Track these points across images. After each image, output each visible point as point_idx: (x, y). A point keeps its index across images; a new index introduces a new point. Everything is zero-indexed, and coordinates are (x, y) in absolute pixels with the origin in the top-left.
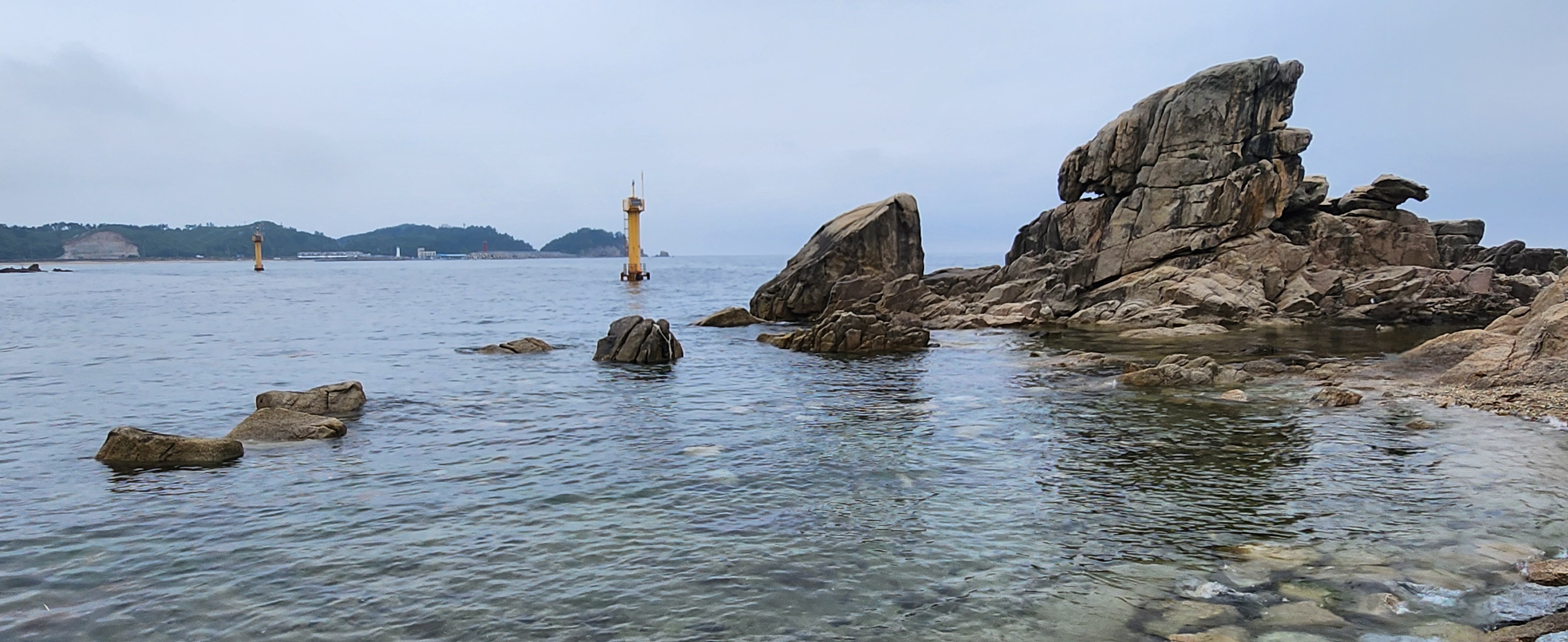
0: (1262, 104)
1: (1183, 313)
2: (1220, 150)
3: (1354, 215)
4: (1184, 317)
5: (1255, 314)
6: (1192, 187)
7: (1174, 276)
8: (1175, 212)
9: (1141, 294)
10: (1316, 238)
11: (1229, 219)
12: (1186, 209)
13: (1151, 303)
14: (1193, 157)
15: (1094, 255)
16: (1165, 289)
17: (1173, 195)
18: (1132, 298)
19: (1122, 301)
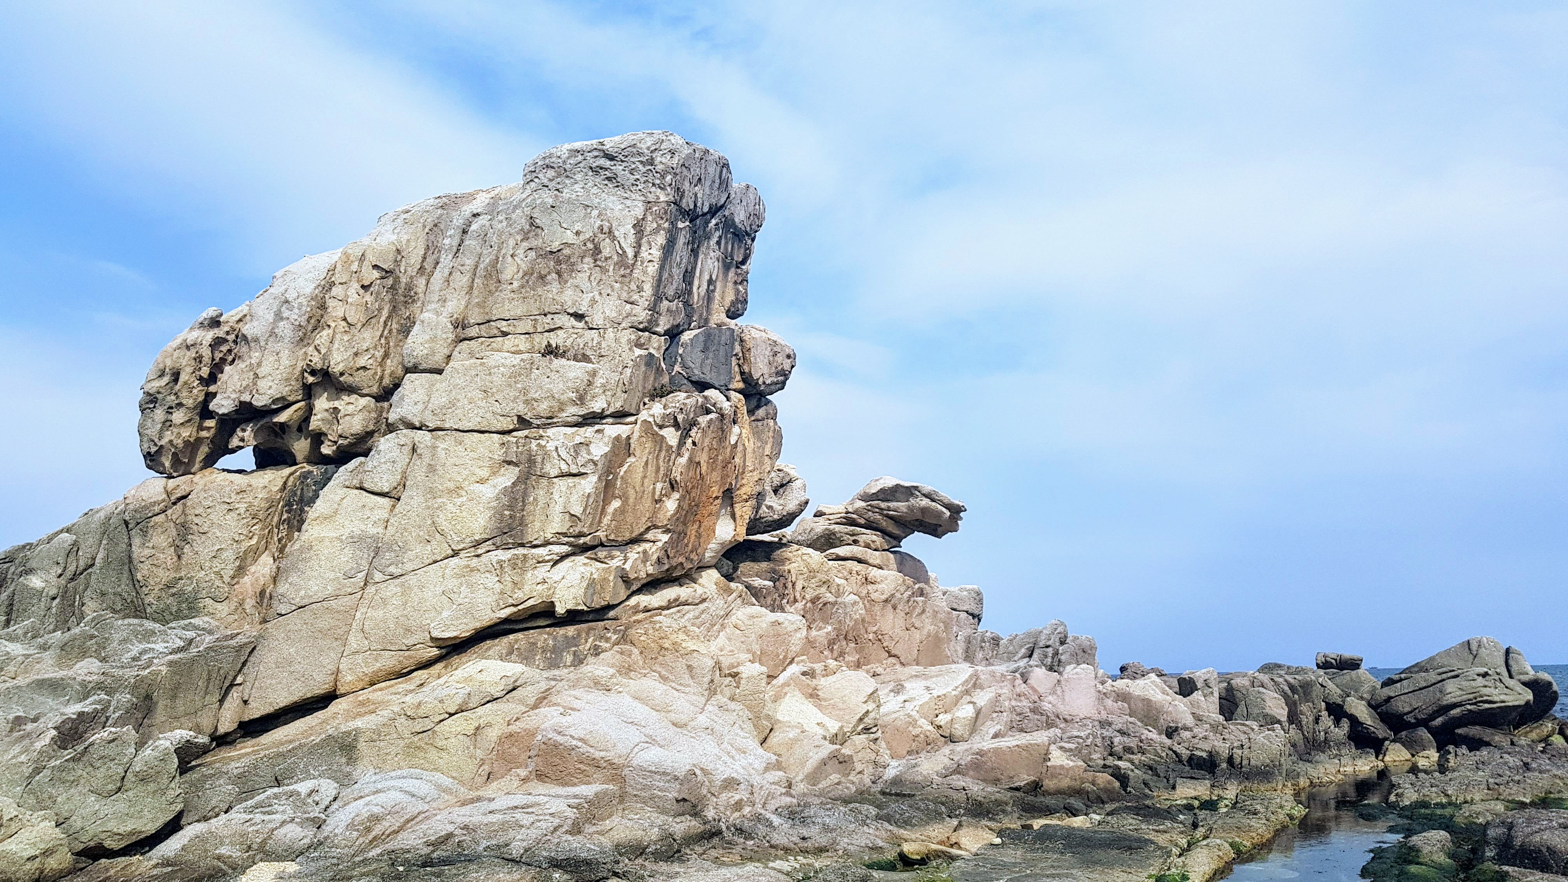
0: (701, 258)
1: (571, 813)
2: (624, 340)
3: (839, 558)
4: (576, 829)
5: (757, 798)
6: (551, 432)
7: (514, 689)
8: (505, 500)
9: (412, 750)
10: (795, 601)
11: (648, 529)
12: (540, 493)
13: (447, 781)
14: (551, 351)
15: (249, 631)
16: (493, 734)
17: (499, 454)
18: (378, 769)
19: (345, 780)
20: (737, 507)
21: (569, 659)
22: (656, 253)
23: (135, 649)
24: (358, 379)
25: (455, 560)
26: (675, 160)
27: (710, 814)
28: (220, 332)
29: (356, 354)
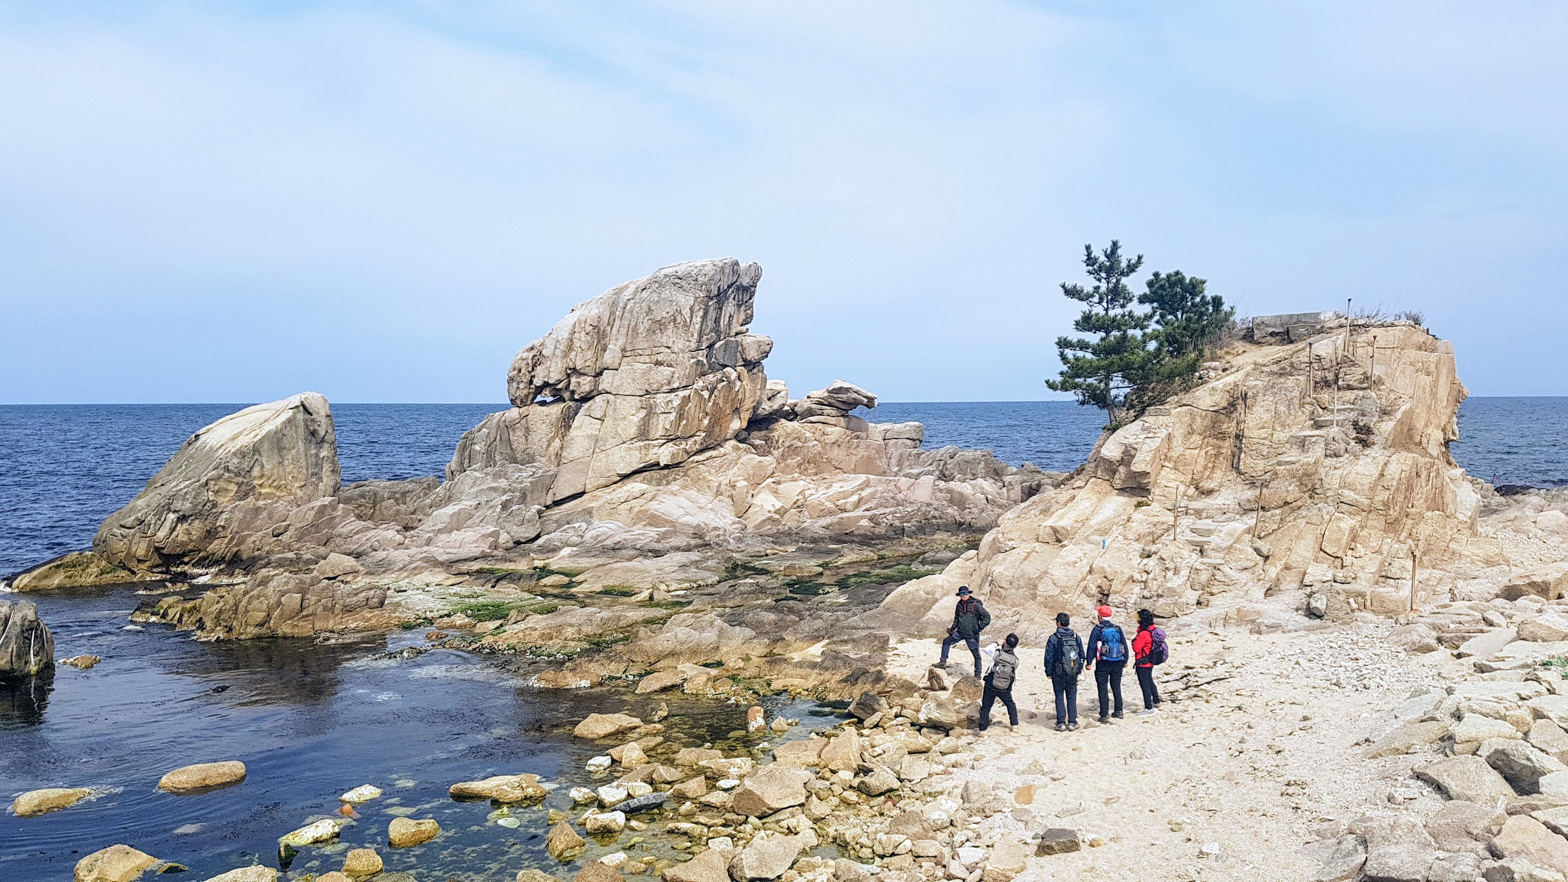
0: (724, 309)
1: (657, 536)
2: (685, 357)
3: (812, 422)
4: (658, 541)
5: (727, 533)
6: (658, 396)
7: (643, 494)
8: (642, 423)
9: (610, 514)
10: (779, 448)
11: (697, 432)
12: (654, 420)
13: (621, 525)
14: (658, 363)
15: (553, 469)
16: (636, 510)
17: (639, 405)
18: (600, 520)
19: (589, 523)
20: (742, 416)
21: (665, 482)
22: (699, 319)
23: (517, 475)
24: (587, 370)
25: (624, 445)
26: (704, 277)
27: (707, 538)
28: (534, 352)
29: (586, 360)
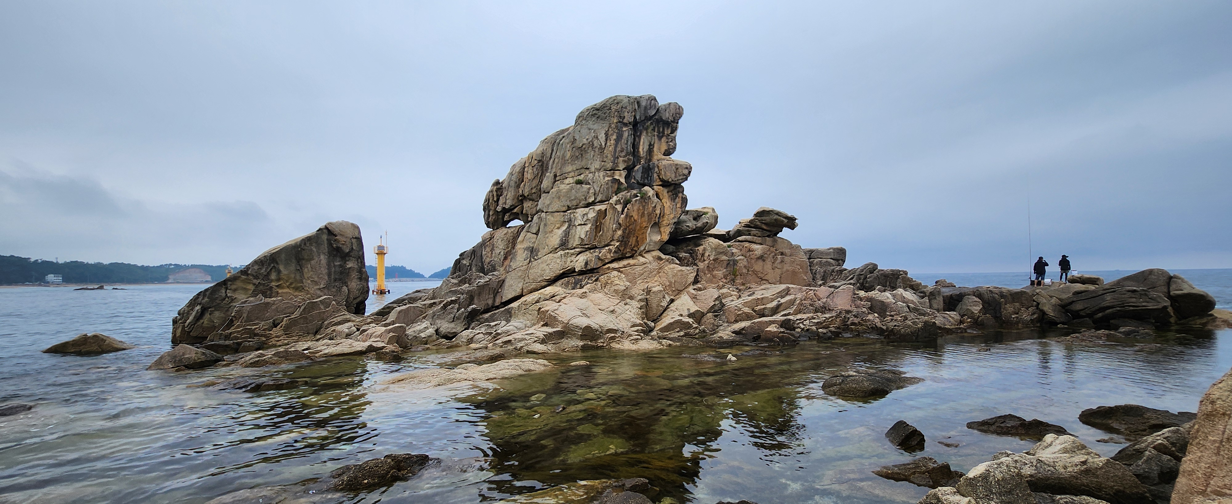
0: (643, 137)
1: (542, 337)
2: (601, 176)
3: (739, 241)
4: (544, 342)
6: (577, 210)
7: (554, 296)
8: (563, 234)
10: (704, 260)
11: (611, 241)
12: (573, 232)
14: (578, 182)
15: (504, 276)
17: (562, 219)
18: (516, 319)
20: (662, 229)
21: (578, 286)
22: (613, 142)
23: (477, 281)
24: (533, 196)
25: (550, 254)
26: (618, 107)
28: (499, 186)
29: (532, 189)
